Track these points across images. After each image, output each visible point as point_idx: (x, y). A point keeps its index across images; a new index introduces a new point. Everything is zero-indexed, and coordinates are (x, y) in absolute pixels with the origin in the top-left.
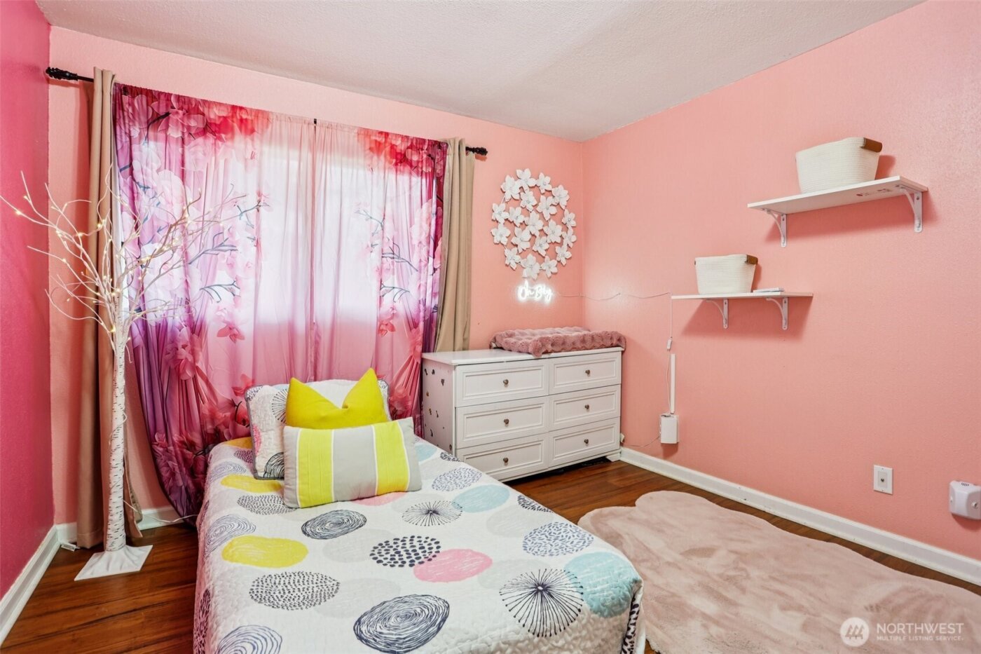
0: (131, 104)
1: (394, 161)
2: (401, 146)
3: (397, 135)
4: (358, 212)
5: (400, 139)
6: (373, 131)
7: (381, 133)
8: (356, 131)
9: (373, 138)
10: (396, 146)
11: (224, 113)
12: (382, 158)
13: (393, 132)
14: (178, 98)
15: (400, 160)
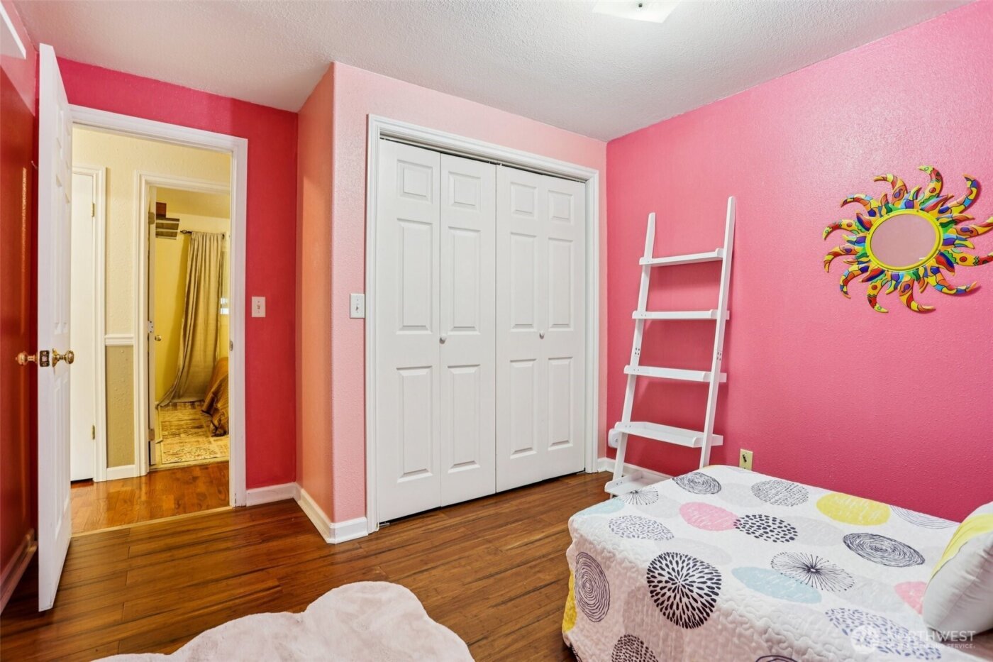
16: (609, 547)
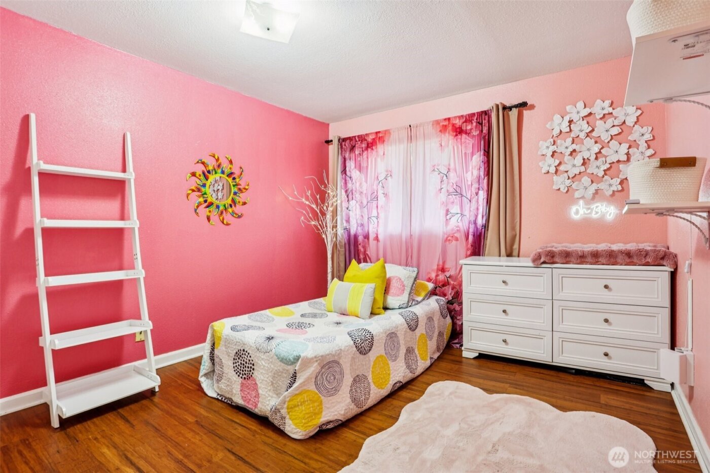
0: (345, 145)
1: (455, 134)
2: (458, 122)
3: (455, 117)
4: (434, 170)
5: (458, 118)
6: (440, 120)
7: (445, 119)
8: (431, 124)
9: (441, 124)
10: (456, 124)
11: (373, 137)
12: (447, 134)
13: (454, 116)
14: (358, 136)
15: (459, 131)
16: (337, 348)
